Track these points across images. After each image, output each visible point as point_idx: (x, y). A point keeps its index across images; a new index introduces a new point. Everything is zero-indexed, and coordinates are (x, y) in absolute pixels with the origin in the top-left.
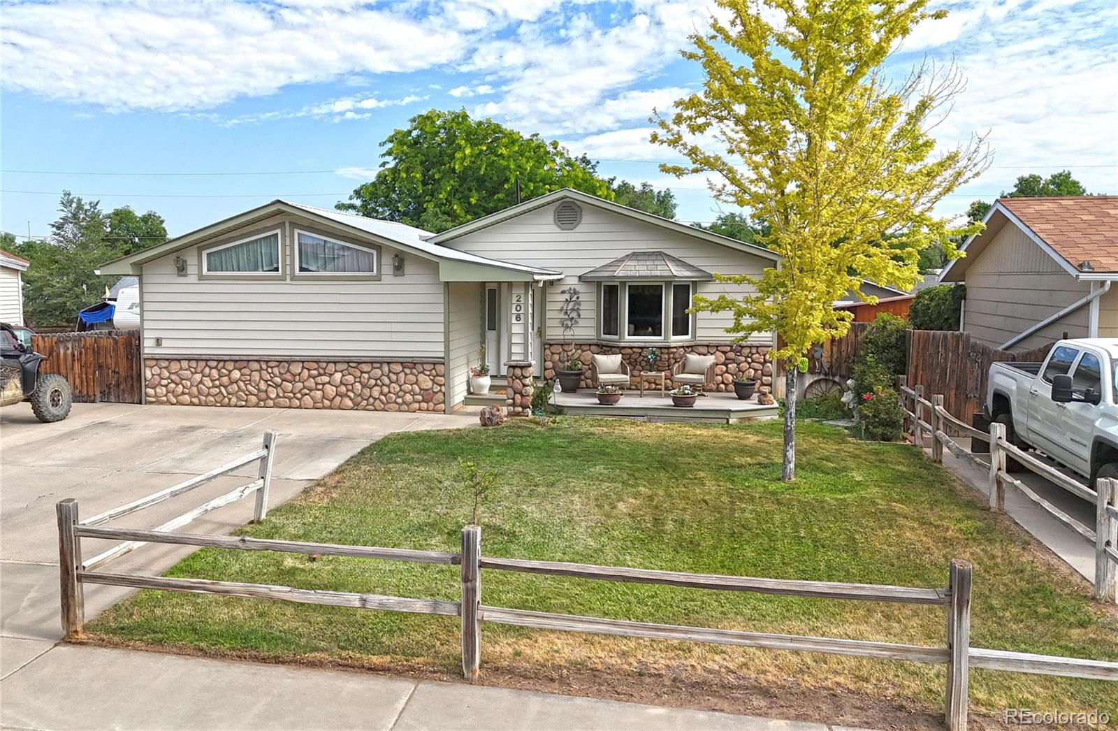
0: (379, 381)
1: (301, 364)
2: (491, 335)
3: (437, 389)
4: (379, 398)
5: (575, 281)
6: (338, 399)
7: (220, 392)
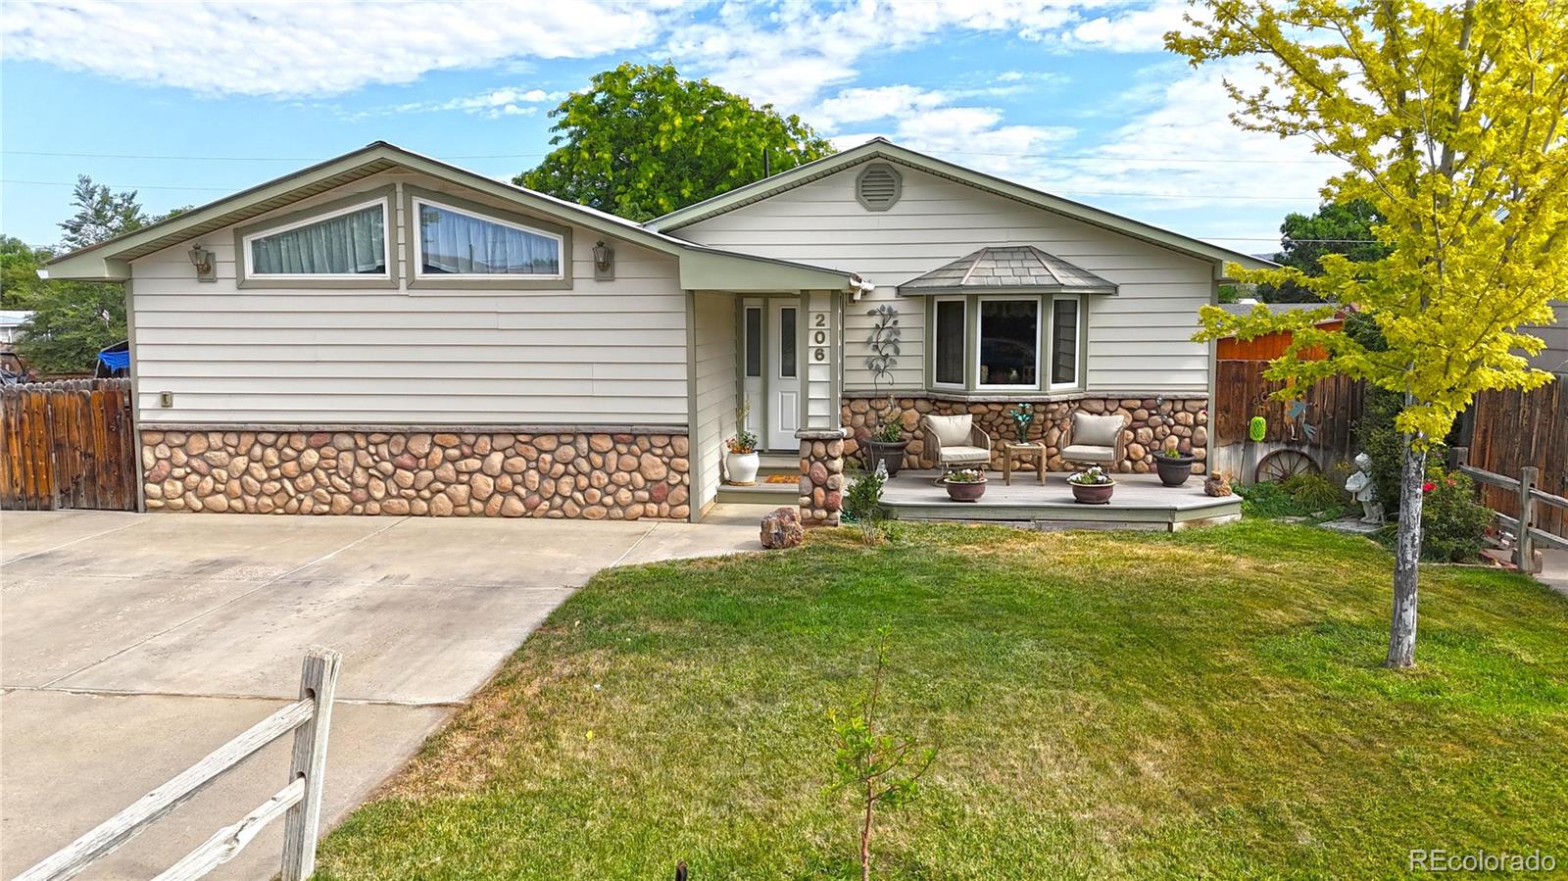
0: (571, 467)
1: (429, 439)
2: (753, 384)
3: (675, 478)
4: (571, 497)
5: (891, 294)
6: (498, 499)
7: (283, 487)
